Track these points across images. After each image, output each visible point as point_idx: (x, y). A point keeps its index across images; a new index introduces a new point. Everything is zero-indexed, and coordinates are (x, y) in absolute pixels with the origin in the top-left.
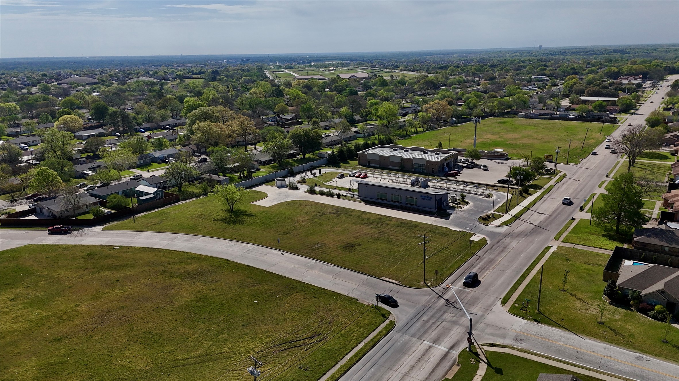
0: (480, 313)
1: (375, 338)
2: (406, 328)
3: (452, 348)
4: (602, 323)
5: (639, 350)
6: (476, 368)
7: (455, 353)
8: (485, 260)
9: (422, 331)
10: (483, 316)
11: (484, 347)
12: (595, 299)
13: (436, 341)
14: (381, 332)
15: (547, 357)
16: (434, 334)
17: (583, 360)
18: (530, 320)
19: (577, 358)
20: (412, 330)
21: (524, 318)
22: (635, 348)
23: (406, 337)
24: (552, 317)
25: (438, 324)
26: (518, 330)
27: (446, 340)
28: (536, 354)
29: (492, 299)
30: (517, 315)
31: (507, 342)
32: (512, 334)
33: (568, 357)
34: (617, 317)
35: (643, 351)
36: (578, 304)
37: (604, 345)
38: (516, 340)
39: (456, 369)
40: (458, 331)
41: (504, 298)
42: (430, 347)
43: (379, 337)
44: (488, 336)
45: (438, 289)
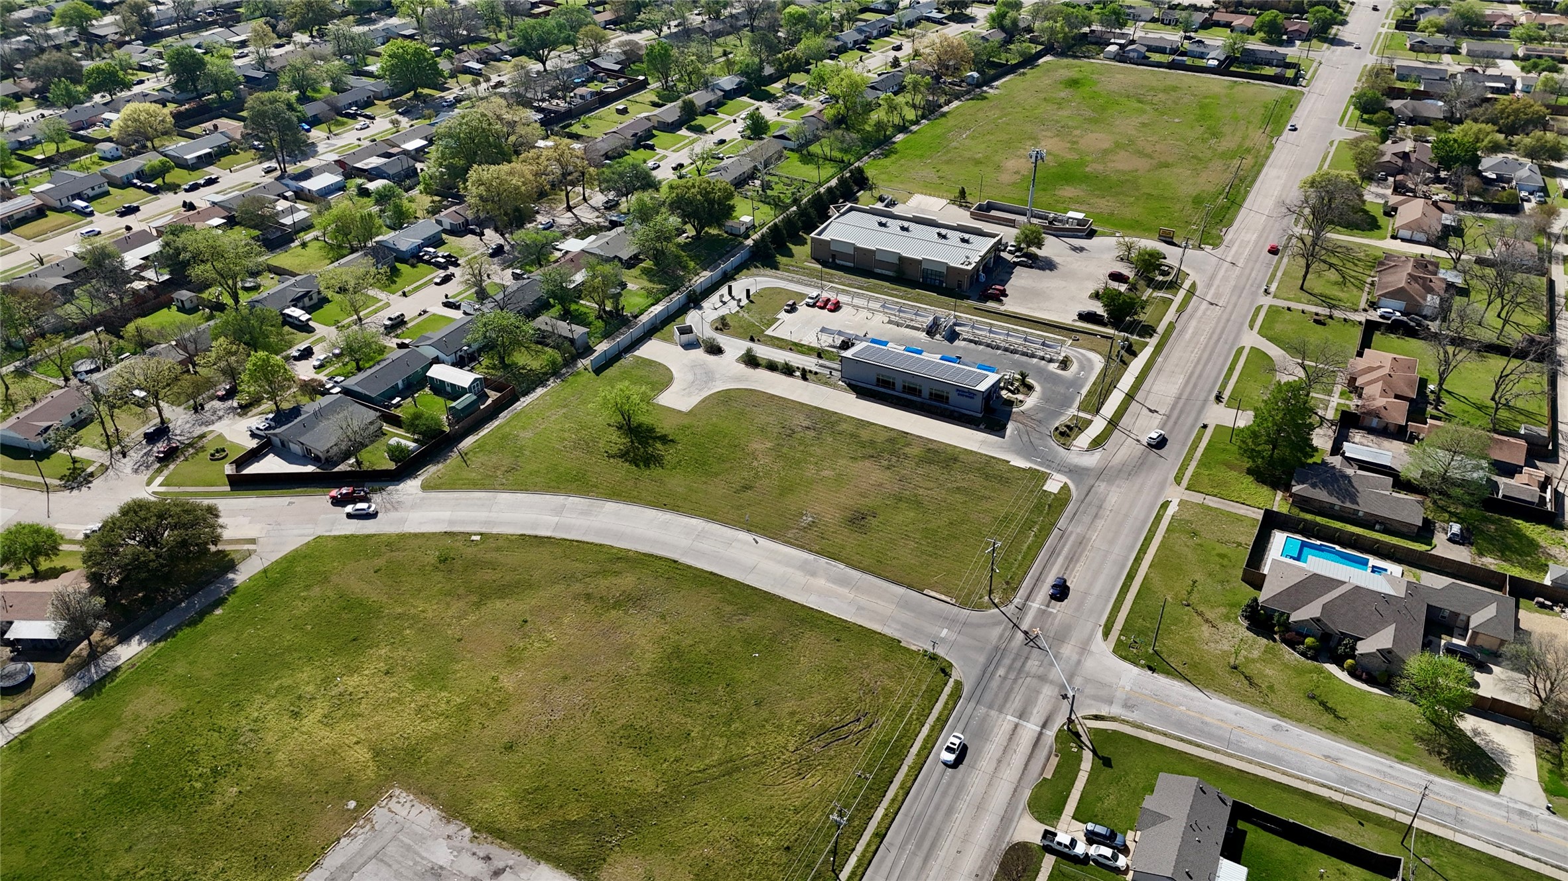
0: (1075, 657)
1: (941, 714)
2: (978, 693)
3: (1044, 726)
4: (1235, 668)
5: (1278, 712)
6: (1079, 759)
7: (1051, 734)
8: (1072, 538)
9: (1001, 695)
10: (1079, 662)
11: (1087, 722)
12: (1229, 620)
13: (1022, 715)
14: (947, 703)
15: (1165, 735)
16: (1016, 702)
17: (1210, 736)
18: (1143, 666)
19: (1201, 733)
20: (988, 697)
21: (1136, 664)
22: (1273, 710)
23: (982, 710)
24: (1171, 660)
25: (1020, 681)
26: (1128, 688)
27: (1035, 712)
28: (1151, 730)
29: (1090, 625)
30: (1125, 658)
31: (1115, 710)
32: (1120, 695)
33: (1190, 732)
34: (1256, 654)
35: (1283, 715)
36: (1206, 630)
37: (1235, 708)
38: (1127, 706)
39: (1054, 761)
40: (1049, 693)
41: (1106, 625)
42: (1016, 726)
43: (946, 712)
44: (1089, 701)
45: (1010, 609)
